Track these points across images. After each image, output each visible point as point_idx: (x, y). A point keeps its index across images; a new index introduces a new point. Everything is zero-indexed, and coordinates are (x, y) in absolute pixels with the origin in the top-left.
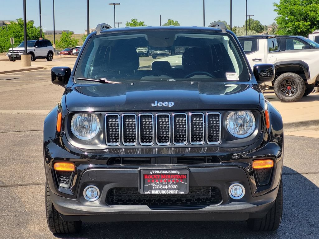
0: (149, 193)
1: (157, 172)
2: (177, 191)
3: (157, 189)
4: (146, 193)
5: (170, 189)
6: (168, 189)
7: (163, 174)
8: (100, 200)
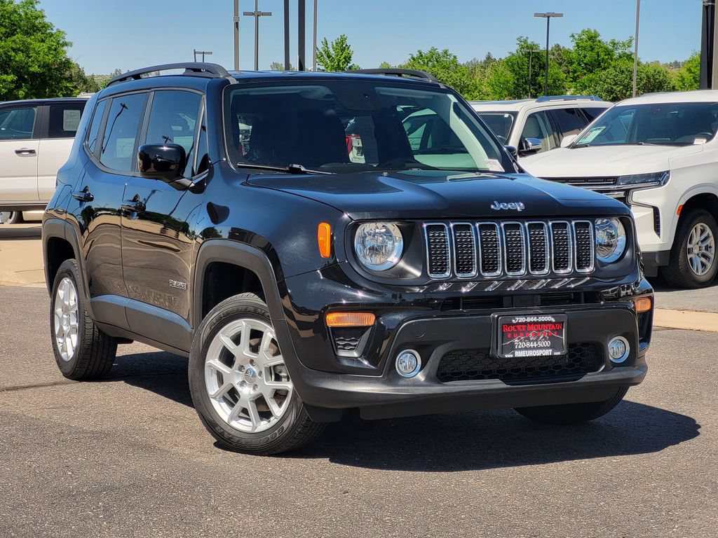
0: (512, 356)
1: (522, 320)
2: (551, 350)
3: (521, 349)
4: (506, 356)
5: (541, 348)
6: (537, 348)
7: (530, 323)
8: (426, 373)
